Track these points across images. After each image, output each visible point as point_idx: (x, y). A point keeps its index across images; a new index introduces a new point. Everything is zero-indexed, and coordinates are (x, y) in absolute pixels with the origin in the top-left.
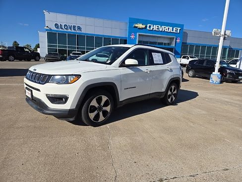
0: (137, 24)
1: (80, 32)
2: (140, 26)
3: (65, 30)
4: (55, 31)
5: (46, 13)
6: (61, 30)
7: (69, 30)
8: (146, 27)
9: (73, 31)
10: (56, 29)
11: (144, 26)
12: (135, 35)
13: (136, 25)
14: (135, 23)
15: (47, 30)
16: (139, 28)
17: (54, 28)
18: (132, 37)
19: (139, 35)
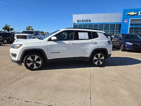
0: (130, 12)
1: (90, 23)
2: (133, 13)
3: (82, 23)
4: (77, 24)
5: (74, 15)
6: (80, 23)
7: (84, 23)
8: (138, 14)
9: (86, 23)
10: (78, 23)
11: (136, 13)
12: (128, 21)
13: (129, 14)
14: (128, 12)
15: (73, 24)
16: (131, 15)
17: (77, 22)
18: (125, 22)
19: (131, 20)
